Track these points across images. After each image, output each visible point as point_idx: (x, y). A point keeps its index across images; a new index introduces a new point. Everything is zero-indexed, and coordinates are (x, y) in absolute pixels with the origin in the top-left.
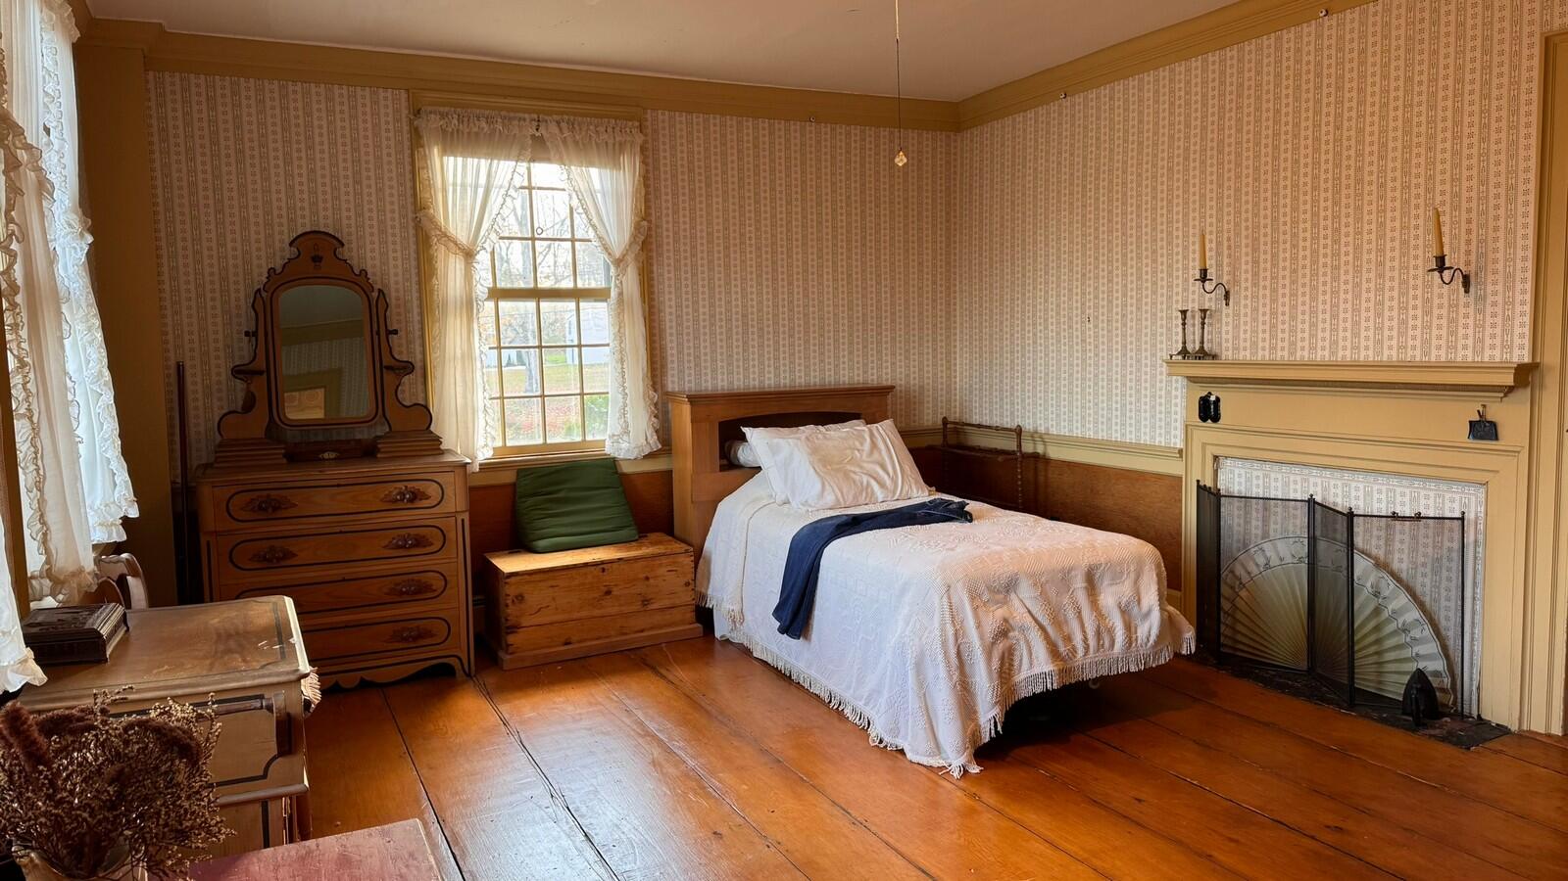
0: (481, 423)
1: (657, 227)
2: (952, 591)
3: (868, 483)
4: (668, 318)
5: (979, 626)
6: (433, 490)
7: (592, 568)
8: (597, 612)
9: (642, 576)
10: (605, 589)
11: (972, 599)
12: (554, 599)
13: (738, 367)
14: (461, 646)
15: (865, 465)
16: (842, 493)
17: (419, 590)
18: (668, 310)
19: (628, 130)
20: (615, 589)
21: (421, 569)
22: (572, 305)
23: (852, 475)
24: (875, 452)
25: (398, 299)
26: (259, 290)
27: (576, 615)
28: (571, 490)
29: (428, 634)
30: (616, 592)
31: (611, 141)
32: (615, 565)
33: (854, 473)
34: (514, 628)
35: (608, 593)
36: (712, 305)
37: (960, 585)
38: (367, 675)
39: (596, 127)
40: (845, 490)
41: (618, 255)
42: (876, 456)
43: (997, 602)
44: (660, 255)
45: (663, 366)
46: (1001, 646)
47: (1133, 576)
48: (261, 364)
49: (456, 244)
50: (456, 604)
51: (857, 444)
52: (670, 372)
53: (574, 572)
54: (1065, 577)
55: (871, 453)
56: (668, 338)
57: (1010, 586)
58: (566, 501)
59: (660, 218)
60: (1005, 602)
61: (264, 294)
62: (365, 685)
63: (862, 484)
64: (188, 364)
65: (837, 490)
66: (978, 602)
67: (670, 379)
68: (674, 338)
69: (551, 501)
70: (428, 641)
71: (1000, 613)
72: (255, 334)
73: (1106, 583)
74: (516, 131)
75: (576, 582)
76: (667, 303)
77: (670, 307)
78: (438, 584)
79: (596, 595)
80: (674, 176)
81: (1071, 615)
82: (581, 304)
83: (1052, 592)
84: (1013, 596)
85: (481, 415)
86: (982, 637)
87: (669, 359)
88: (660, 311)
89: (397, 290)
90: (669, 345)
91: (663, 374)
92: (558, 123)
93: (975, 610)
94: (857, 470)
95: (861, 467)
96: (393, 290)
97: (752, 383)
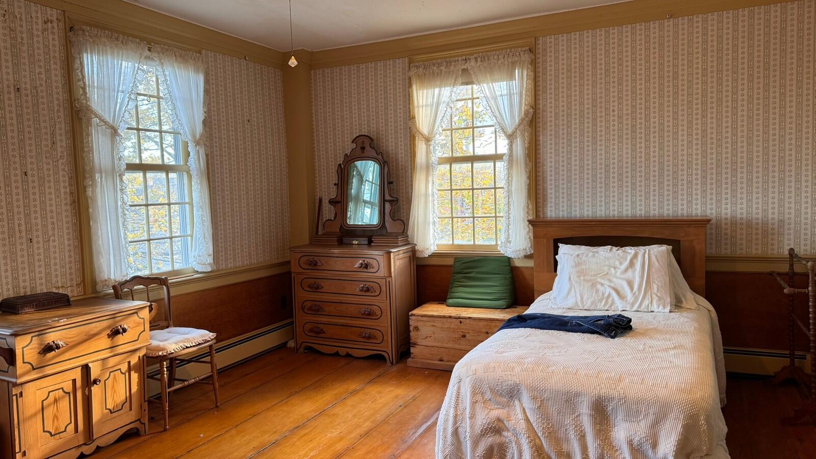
0: (431, 231)
1: (544, 111)
2: (462, 383)
3: (609, 295)
4: (549, 169)
5: (472, 417)
6: (374, 263)
7: (455, 320)
8: (457, 346)
9: (484, 330)
10: (462, 334)
11: (474, 394)
12: (434, 333)
13: (601, 201)
14: (389, 348)
15: (614, 280)
16: (582, 298)
17: (369, 315)
18: (549, 164)
19: (517, 54)
20: (467, 335)
21: (373, 303)
22: (491, 164)
23: (599, 286)
24: (630, 270)
25: (402, 165)
26: (340, 165)
27: (445, 345)
28: (478, 273)
29: (375, 337)
30: (468, 336)
31: (506, 63)
32: (468, 321)
33: (602, 285)
34: (415, 344)
35: (464, 336)
36: (582, 160)
37: (468, 380)
38: (350, 351)
39: (498, 56)
40: (585, 297)
41: (510, 131)
42: (629, 274)
43: (498, 403)
44: (544, 129)
45: (545, 200)
46: (489, 440)
47: (651, 418)
48: (339, 199)
49: (422, 135)
50: (386, 325)
51: (617, 263)
52: (549, 205)
53: (445, 320)
54: (570, 400)
55: (626, 270)
56: (549, 182)
57: (512, 393)
58: (474, 279)
59: (545, 105)
60: (506, 405)
61: (342, 166)
62: (348, 355)
63: (603, 294)
64: (323, 198)
65: (578, 295)
66: (479, 397)
67: (549, 209)
68: (553, 182)
69: (465, 277)
70: (374, 341)
71: (496, 413)
72: (338, 184)
73: (620, 417)
74: (452, 68)
75: (446, 326)
76: (549, 160)
77: (551, 162)
78: (379, 313)
79: (457, 336)
80: (557, 76)
81: (572, 435)
82: (474, 165)
83: (553, 410)
84: (517, 403)
85: (431, 226)
86: (472, 427)
87: (549, 196)
88: (544, 165)
89: (402, 162)
90: (549, 187)
91: (544, 206)
92: (476, 58)
93: (474, 403)
94: (607, 283)
95: (610, 281)
96: (400, 161)
97: (612, 213)
